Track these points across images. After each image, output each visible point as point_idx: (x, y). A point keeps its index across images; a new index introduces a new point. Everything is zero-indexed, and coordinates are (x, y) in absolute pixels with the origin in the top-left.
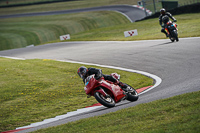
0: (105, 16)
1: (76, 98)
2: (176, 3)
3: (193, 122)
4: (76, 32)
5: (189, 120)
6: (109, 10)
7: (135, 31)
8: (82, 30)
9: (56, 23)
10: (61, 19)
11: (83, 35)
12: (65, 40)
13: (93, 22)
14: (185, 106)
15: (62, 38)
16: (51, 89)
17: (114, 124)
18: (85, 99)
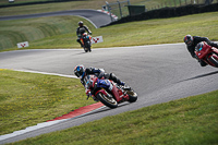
0: (67, 21)
1: (36, 112)
2: (144, 7)
3: (162, 135)
4: (36, 38)
5: (159, 133)
6: (71, 15)
7: (100, 37)
8: (42, 36)
9: (13, 29)
10: (18, 25)
12: (23, 48)
13: (54, 28)
14: (154, 118)
15: (19, 45)
16: (7, 102)
17: (78, 139)
18: (46, 112)
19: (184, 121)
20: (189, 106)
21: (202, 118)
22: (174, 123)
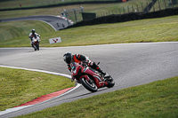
0: (32, 25)
1: (5, 99)
2: (95, 14)
4: (5, 39)
6: (35, 20)
7: (59, 38)
8: (11, 37)
11: (12, 42)
13: (21, 30)
14: (103, 104)
18: (13, 99)
19: (127, 107)
20: (131, 95)
21: (141, 105)
22: (118, 108)
